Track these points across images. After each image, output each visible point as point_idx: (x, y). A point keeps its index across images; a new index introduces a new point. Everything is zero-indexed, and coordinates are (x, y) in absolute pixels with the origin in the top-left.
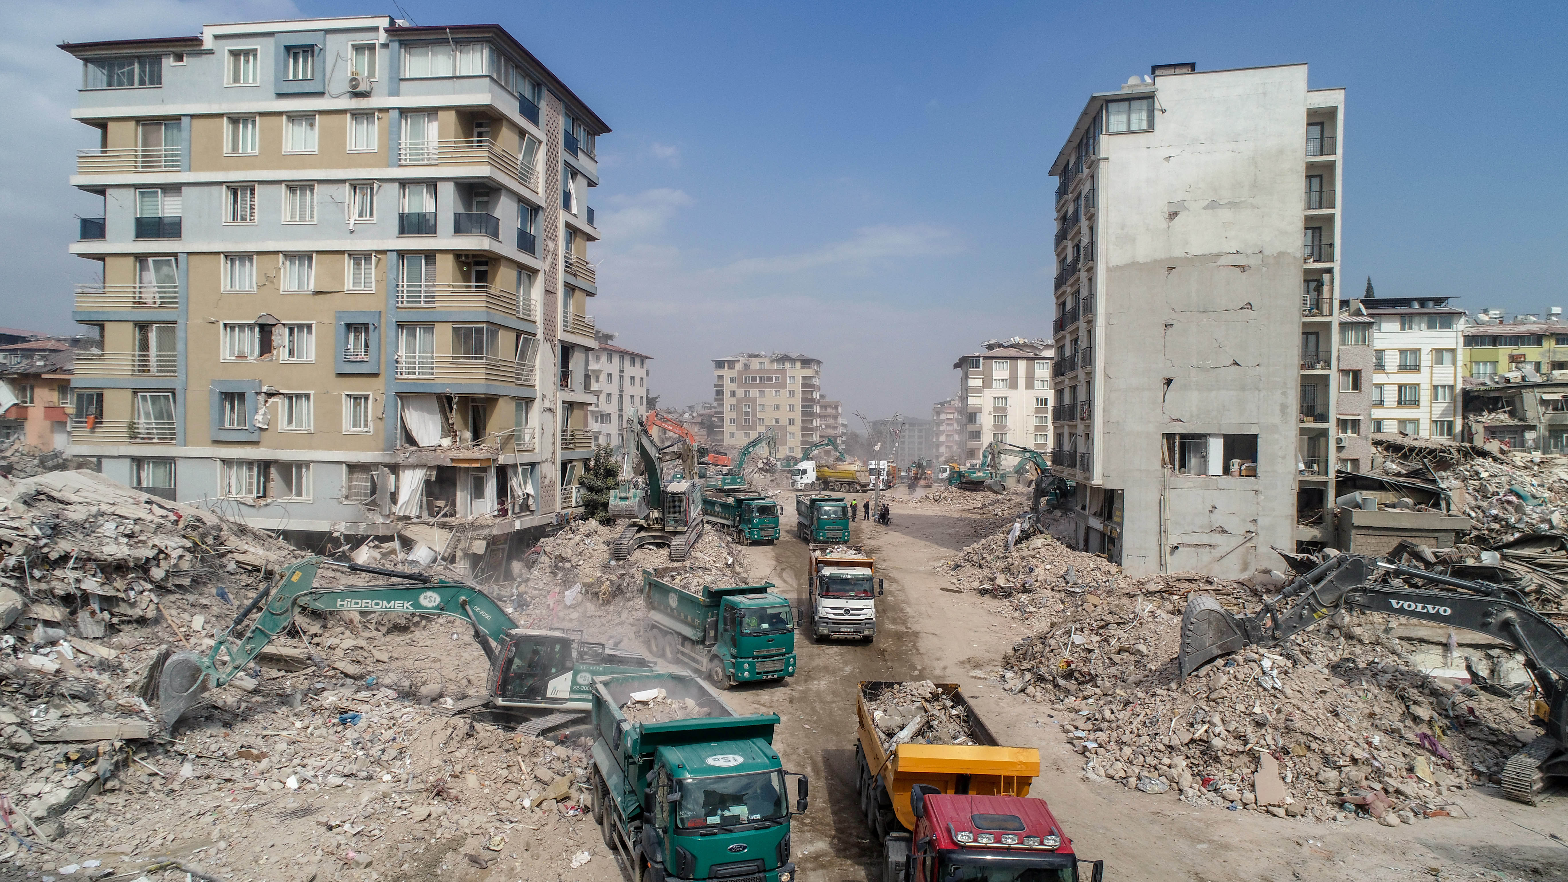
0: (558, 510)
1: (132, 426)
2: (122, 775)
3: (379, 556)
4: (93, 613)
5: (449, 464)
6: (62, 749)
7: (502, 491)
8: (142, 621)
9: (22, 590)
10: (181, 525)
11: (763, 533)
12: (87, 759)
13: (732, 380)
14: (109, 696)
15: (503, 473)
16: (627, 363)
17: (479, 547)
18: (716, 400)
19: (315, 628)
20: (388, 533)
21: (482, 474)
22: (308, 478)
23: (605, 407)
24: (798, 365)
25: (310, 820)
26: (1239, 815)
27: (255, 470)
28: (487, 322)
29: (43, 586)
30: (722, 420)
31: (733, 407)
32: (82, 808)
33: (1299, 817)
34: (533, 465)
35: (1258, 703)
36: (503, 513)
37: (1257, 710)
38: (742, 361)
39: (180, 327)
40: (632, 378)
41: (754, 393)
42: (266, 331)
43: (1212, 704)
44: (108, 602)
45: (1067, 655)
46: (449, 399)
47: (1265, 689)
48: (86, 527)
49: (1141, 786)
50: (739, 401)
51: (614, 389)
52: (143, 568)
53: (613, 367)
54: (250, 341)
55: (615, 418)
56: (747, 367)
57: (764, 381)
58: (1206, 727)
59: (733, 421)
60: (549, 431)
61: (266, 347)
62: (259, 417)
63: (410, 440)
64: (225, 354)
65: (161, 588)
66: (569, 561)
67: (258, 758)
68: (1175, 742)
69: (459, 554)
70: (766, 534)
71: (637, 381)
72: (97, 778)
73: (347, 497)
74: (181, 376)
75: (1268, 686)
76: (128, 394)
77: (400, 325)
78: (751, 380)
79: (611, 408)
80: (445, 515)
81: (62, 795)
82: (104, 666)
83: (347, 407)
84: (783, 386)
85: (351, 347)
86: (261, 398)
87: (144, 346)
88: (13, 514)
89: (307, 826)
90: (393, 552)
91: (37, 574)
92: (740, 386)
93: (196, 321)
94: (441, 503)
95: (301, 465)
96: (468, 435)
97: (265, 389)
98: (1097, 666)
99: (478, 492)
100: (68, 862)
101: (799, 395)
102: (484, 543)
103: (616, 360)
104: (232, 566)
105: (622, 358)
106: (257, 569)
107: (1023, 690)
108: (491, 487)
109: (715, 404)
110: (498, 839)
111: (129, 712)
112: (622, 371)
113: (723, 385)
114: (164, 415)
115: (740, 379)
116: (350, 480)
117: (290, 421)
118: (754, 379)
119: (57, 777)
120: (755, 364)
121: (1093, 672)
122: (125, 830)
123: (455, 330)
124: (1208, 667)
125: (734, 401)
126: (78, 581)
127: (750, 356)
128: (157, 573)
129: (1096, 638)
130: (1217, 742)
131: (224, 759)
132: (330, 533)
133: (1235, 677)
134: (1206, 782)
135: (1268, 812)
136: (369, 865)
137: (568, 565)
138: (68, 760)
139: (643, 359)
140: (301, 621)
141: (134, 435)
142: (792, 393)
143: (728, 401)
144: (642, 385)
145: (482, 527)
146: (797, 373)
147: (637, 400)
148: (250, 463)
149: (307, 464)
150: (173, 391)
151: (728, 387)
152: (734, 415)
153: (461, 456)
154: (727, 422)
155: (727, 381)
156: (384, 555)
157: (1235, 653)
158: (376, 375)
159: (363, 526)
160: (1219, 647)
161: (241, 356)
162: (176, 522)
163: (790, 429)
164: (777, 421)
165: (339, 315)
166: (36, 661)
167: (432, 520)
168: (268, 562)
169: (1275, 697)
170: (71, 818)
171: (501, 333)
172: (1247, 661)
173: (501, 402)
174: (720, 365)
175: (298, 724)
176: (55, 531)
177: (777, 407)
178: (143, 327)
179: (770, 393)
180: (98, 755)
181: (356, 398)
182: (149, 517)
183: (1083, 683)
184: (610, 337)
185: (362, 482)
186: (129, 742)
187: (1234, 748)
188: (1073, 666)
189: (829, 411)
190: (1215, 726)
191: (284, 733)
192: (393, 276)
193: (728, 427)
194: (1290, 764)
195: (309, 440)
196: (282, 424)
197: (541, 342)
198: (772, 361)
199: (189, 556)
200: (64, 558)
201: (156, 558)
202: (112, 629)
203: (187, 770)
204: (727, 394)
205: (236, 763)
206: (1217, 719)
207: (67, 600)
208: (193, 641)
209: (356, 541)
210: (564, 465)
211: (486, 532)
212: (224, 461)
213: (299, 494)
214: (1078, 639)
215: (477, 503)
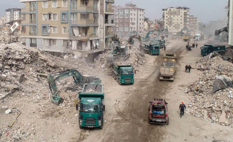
0: (105, 48)
1: (30, 32)
2: (13, 94)
3: (68, 57)
4: (14, 67)
5: (80, 40)
6: (5, 89)
7: (91, 45)
8: (22, 69)
9: (3, 64)
10: (29, 53)
11: (155, 53)
12: (8, 91)
13: (167, 13)
14: (14, 81)
15: (91, 41)
16: (139, 11)
17: (86, 56)
18: (163, 18)
19: (53, 70)
20: (70, 53)
21: (87, 42)
22: (57, 42)
23: (133, 21)
24: (183, 9)
25: (37, 104)
26: (214, 124)
27: (49, 41)
28: (86, 12)
29: (6, 63)
30: (164, 23)
31: (167, 20)
32: (7, 98)
33: (227, 126)
34: (98, 40)
35: (226, 100)
36: (91, 49)
37: (225, 102)
38: (169, 9)
39: (36, 14)
40: (140, 14)
41: (172, 16)
42: (50, 15)
43: (216, 100)
44: (17, 66)
45: (198, 86)
46: (80, 27)
47: (228, 98)
48: (14, 53)
49: (195, 115)
50: (168, 18)
51: (136, 17)
52: (22, 60)
53: (136, 12)
54: (47, 17)
55: (136, 24)
56: (170, 10)
57: (175, 13)
58: (213, 104)
59: (167, 23)
60: (102, 32)
61: (50, 18)
62: (49, 31)
63: (74, 35)
64: (43, 19)
65: (25, 63)
66: (103, 59)
67: (35, 93)
68: (206, 107)
69: (83, 57)
70: (156, 53)
71: (142, 15)
72: (9, 94)
73: (63, 46)
74: (37, 23)
75: (229, 97)
76: (29, 27)
77: (71, 13)
78: (171, 13)
79: (135, 22)
80: (80, 49)
81: (4, 96)
82: (14, 76)
83: (63, 29)
84: (179, 14)
85: (63, 18)
86: (49, 27)
87: (31, 18)
88: (3, 51)
89: (37, 105)
90: (71, 56)
91: (6, 61)
92: (168, 15)
93: (39, 13)
94: (80, 47)
95: (56, 40)
96: (84, 34)
97: (50, 26)
98: (203, 89)
99: (86, 45)
100: (3, 106)
101: (183, 16)
102: (87, 55)
103: (136, 11)
104: (39, 59)
105: (138, 10)
106: (43, 60)
107: (188, 93)
108: (89, 44)
109: (162, 19)
110: (65, 110)
111: (16, 84)
112: (138, 13)
113: (164, 15)
114: (34, 30)
115: (168, 13)
116: (64, 43)
117: (54, 31)
118: (172, 13)
119: (4, 93)
120: (172, 9)
121: (203, 90)
122: (12, 102)
123: (81, 14)
124: (218, 91)
125: (167, 18)
126: (12, 62)
127: (171, 8)
128: (25, 61)
129: (205, 83)
130: (214, 108)
131: (30, 93)
132: (60, 52)
133: (222, 94)
134: (209, 116)
135: (221, 124)
136: (44, 112)
137: (103, 60)
138: (5, 91)
139: (143, 10)
140: (51, 69)
141: (30, 34)
142: (181, 16)
143: (166, 18)
144: (143, 16)
145: (87, 52)
146: (183, 11)
147: (142, 19)
148: (48, 39)
149: (57, 39)
150: (35, 26)
151: (166, 15)
152: (167, 22)
153: (82, 38)
154: (165, 23)
155: (165, 14)
156: (69, 57)
157: (225, 89)
158: (67, 23)
159: (66, 51)
160: (221, 87)
161: (46, 20)
162: (28, 52)
163: (181, 25)
164: (178, 23)
165: (61, 12)
166: (4, 75)
167: (78, 50)
168: (45, 59)
169: (230, 99)
170: (5, 100)
171: (90, 14)
172: (227, 91)
173: (90, 27)
174: (164, 10)
175: (43, 88)
176: (8, 54)
177: (178, 20)
178: (31, 15)
179: (176, 16)
180: (9, 90)
181: (64, 27)
182: (24, 51)
183: (200, 92)
184: (135, 5)
185: (66, 43)
186: (14, 89)
187: (217, 110)
188: (198, 88)
189: (194, 19)
190: (215, 104)
191: (40, 89)
192: (70, 4)
193: (166, 25)
194: (230, 115)
195: (57, 35)
196: (53, 32)
197: (100, 15)
198: (176, 9)
199: (30, 58)
200: (10, 58)
201: (24, 58)
202: (17, 70)
203: (23, 94)
204: (165, 17)
205: (31, 93)
206: (216, 103)
207: (10, 65)
208: (30, 72)
209: (65, 54)
210: (106, 39)
211: (88, 53)
212: (44, 39)
213: (56, 45)
214: (201, 83)
215: (86, 47)
